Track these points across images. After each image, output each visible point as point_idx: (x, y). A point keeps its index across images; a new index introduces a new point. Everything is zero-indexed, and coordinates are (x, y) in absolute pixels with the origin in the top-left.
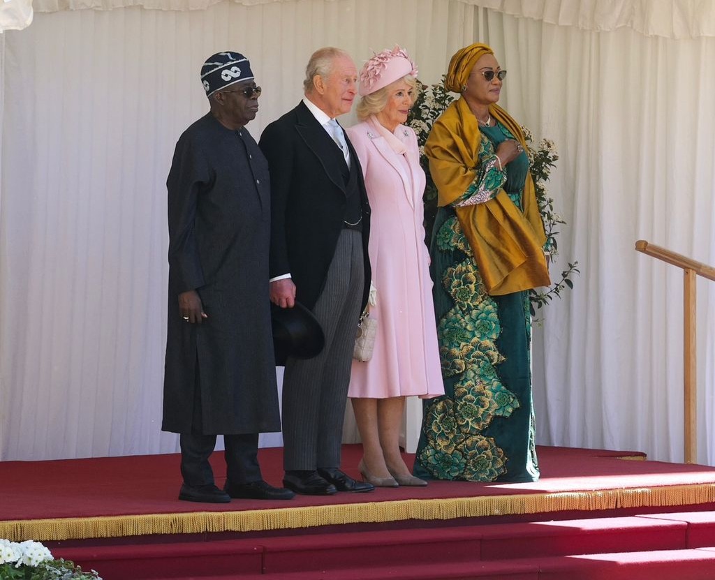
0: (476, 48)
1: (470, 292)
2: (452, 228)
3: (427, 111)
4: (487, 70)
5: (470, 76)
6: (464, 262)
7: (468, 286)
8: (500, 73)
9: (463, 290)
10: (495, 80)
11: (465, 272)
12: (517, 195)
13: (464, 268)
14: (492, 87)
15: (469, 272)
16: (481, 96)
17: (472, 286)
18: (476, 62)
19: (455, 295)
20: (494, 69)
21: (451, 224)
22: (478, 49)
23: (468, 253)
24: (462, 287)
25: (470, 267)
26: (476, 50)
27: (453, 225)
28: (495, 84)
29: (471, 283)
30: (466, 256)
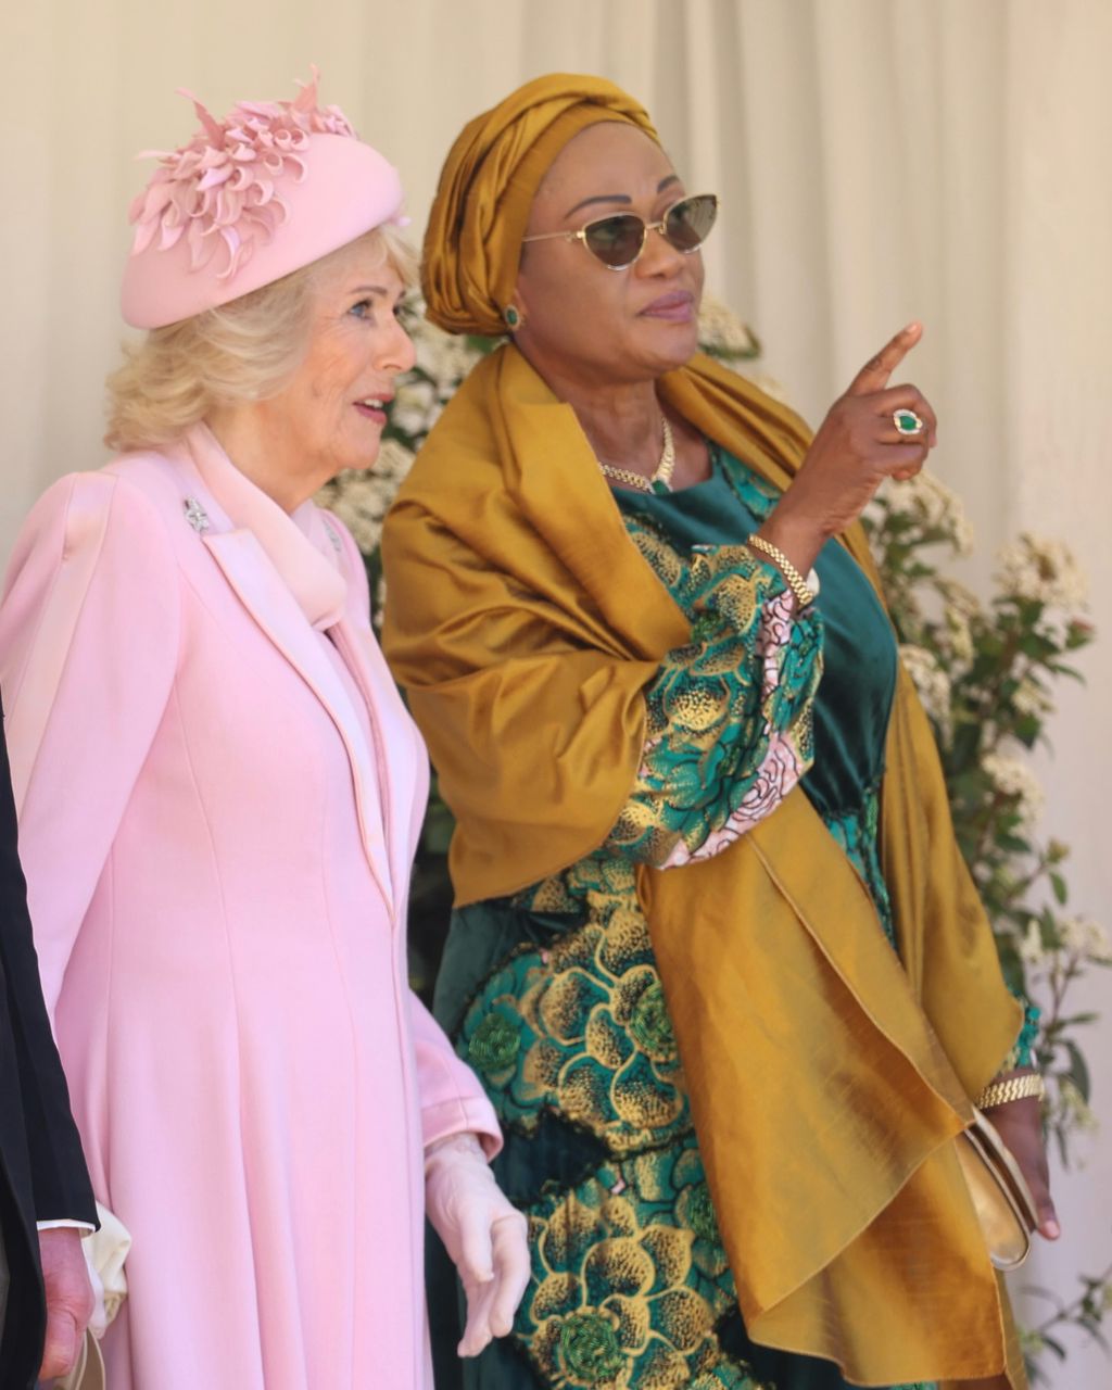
0: (538, 105)
1: (624, 1337)
2: (525, 1008)
3: (423, 393)
4: (605, 212)
5: (524, 255)
6: (592, 1184)
7: (615, 1308)
8: (679, 212)
9: (587, 1330)
10: (657, 252)
11: (599, 1234)
12: (852, 822)
13: (590, 1216)
14: (642, 295)
15: (620, 1232)
16: (597, 345)
17: (638, 1306)
18: (543, 179)
19: (550, 1354)
20: (643, 197)
21: (518, 989)
22: (549, 112)
23: (613, 1137)
24: (584, 1309)
25: (624, 1209)
26: (535, 123)
27: (531, 994)
28: (661, 276)
29: (630, 1288)
30: (602, 1151)
